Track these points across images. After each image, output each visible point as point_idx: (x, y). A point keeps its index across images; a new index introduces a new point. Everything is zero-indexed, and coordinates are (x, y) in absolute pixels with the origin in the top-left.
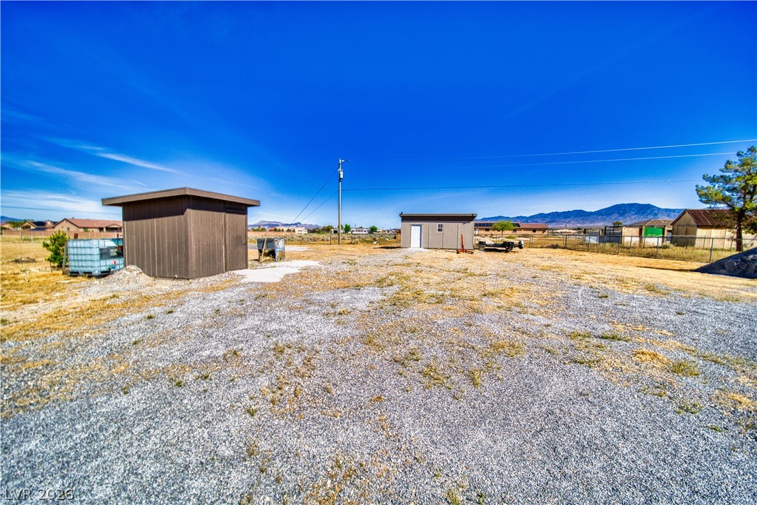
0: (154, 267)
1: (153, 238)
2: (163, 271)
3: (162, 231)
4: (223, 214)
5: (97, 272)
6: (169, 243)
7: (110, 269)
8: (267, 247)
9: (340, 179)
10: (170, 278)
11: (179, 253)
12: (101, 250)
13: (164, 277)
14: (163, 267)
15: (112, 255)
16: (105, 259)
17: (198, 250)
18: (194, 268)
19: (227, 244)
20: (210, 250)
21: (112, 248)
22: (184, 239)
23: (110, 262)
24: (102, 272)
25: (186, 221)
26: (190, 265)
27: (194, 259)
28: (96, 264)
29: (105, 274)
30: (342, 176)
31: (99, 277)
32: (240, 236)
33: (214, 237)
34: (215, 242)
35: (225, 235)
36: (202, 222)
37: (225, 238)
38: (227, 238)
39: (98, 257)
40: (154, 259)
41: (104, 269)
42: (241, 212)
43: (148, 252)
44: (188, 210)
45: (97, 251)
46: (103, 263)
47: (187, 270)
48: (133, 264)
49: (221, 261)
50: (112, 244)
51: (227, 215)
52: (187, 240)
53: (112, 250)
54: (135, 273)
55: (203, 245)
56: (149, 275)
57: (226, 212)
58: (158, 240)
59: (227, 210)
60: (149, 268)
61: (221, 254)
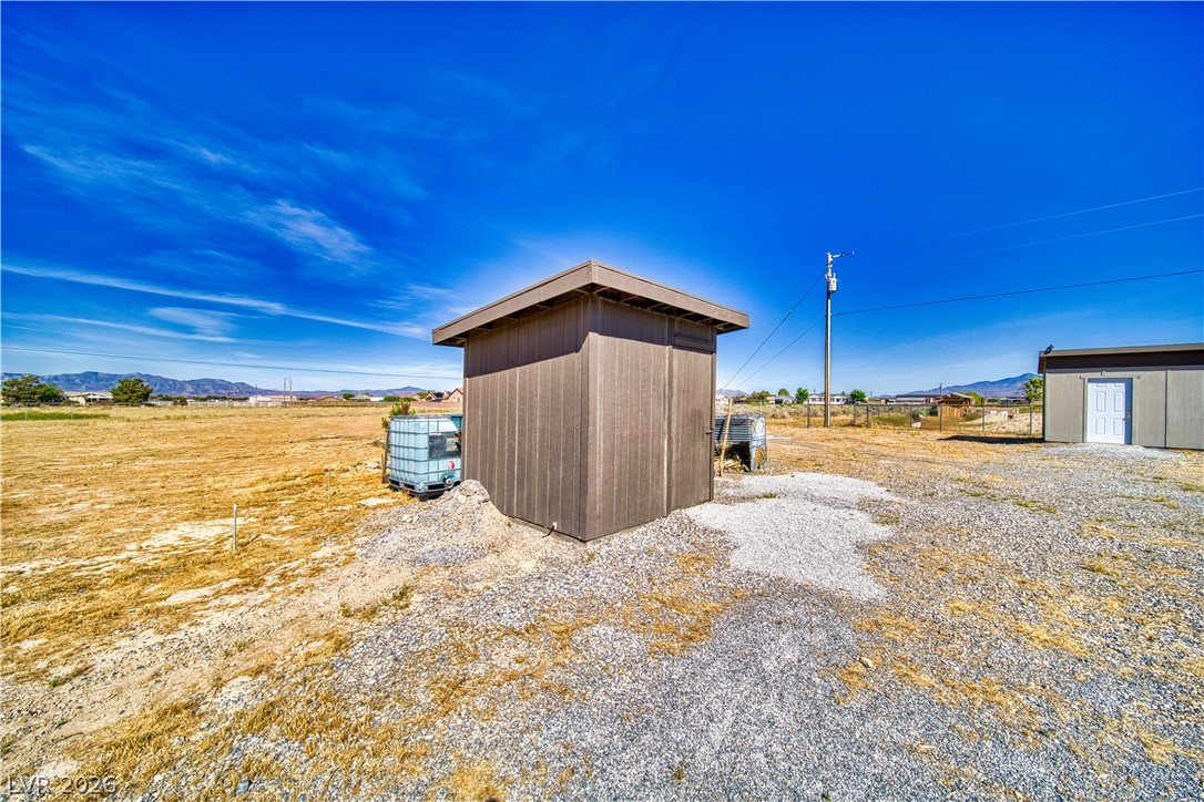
0: (511, 489)
1: (512, 417)
2: (528, 505)
3: (531, 398)
4: (668, 348)
5: (421, 487)
6: (543, 432)
7: (444, 480)
8: (731, 437)
9: (829, 294)
10: (540, 526)
11: (565, 459)
12: (431, 438)
13: (528, 521)
14: (529, 492)
15: (449, 449)
16: (437, 458)
17: (610, 454)
18: (599, 508)
19: (673, 437)
20: (636, 453)
21: (450, 434)
22: (577, 421)
23: (445, 464)
24: (430, 487)
25: (585, 369)
26: (590, 499)
27: (599, 480)
28: (422, 468)
29: (435, 491)
30: (833, 287)
31: (424, 497)
32: (700, 412)
33: (646, 414)
34: (647, 426)
35: (670, 410)
36: (620, 369)
37: (669, 417)
38: (674, 418)
39: (424, 454)
40: (511, 469)
41: (435, 479)
42: (704, 346)
43: (501, 453)
44: (592, 335)
45: (423, 442)
46: (433, 465)
47: (581, 514)
48: (474, 478)
49: (658, 482)
50: (451, 427)
51: (676, 352)
52: (585, 422)
53: (449, 440)
54: (477, 498)
55: (622, 438)
56: (500, 508)
57: (676, 346)
58: (522, 421)
59: (678, 341)
60: (501, 494)
61: (660, 463)
